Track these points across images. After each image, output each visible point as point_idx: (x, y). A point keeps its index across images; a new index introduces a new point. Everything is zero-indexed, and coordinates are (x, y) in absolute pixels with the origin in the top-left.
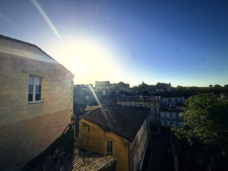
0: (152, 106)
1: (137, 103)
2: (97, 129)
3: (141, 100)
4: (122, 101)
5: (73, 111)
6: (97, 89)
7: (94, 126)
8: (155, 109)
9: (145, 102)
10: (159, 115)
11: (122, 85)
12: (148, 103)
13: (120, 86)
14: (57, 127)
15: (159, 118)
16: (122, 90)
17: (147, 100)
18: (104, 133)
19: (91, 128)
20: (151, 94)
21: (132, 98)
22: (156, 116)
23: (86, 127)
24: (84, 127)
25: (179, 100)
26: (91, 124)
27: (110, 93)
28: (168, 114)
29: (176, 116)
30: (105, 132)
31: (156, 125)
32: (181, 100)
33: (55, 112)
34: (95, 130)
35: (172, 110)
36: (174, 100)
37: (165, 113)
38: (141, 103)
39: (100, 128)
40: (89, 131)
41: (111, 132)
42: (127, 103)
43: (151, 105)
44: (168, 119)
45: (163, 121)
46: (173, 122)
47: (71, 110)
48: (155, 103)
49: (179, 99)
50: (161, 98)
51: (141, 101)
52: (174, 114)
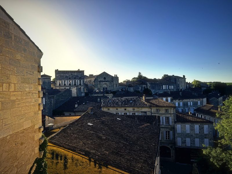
0: (163, 114)
1: (136, 109)
2: (83, 162)
3: (144, 104)
4: (110, 107)
5: (42, 129)
6: (60, 85)
7: (76, 157)
8: (167, 119)
9: (150, 107)
10: (173, 129)
11: (105, 78)
12: (155, 108)
13: (103, 79)
14: (16, 169)
15: (174, 135)
16: (106, 86)
17: (154, 104)
18: (98, 168)
19: (70, 161)
20: (156, 94)
21: (128, 101)
22: (168, 132)
23: (59, 161)
24: (55, 161)
25: (199, 104)
26: (70, 154)
27: (85, 93)
28: (188, 126)
29: (200, 129)
30: (100, 168)
31: (169, 147)
32: (202, 103)
33: (10, 135)
34: (78, 165)
35: (194, 120)
36: (191, 103)
37: (183, 125)
38: (144, 110)
39: (90, 160)
40: (65, 167)
41: (111, 166)
42: (119, 109)
43: (161, 112)
44: (188, 136)
45: (180, 139)
46: (195, 139)
47: (40, 128)
48: (167, 108)
49: (199, 102)
50: (172, 100)
51: (144, 106)
52: (197, 127)
